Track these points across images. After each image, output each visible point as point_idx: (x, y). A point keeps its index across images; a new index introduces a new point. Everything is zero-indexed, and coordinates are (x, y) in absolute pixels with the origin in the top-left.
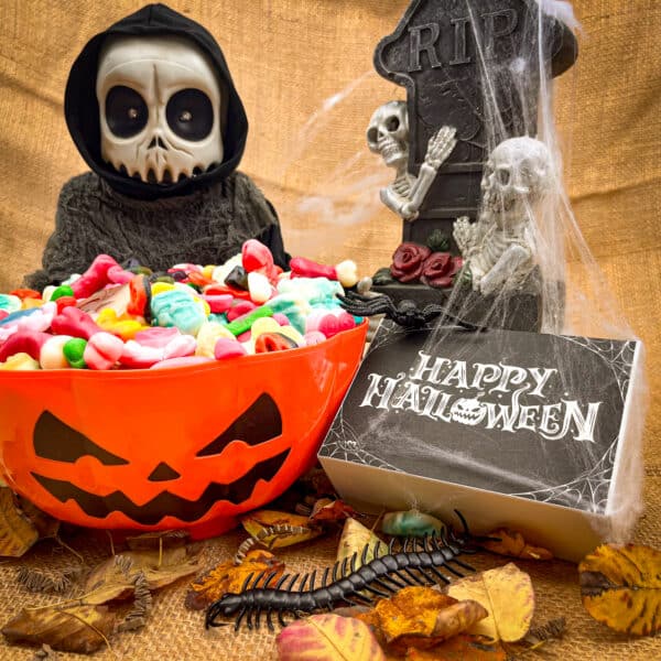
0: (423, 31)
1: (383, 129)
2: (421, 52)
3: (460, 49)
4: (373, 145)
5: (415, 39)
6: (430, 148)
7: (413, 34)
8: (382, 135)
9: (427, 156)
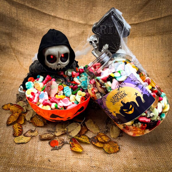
0: (103, 27)
1: (93, 42)
2: (102, 31)
3: (110, 32)
4: (91, 44)
5: (101, 28)
6: (103, 48)
7: (101, 27)
8: (93, 43)
9: (103, 49)
